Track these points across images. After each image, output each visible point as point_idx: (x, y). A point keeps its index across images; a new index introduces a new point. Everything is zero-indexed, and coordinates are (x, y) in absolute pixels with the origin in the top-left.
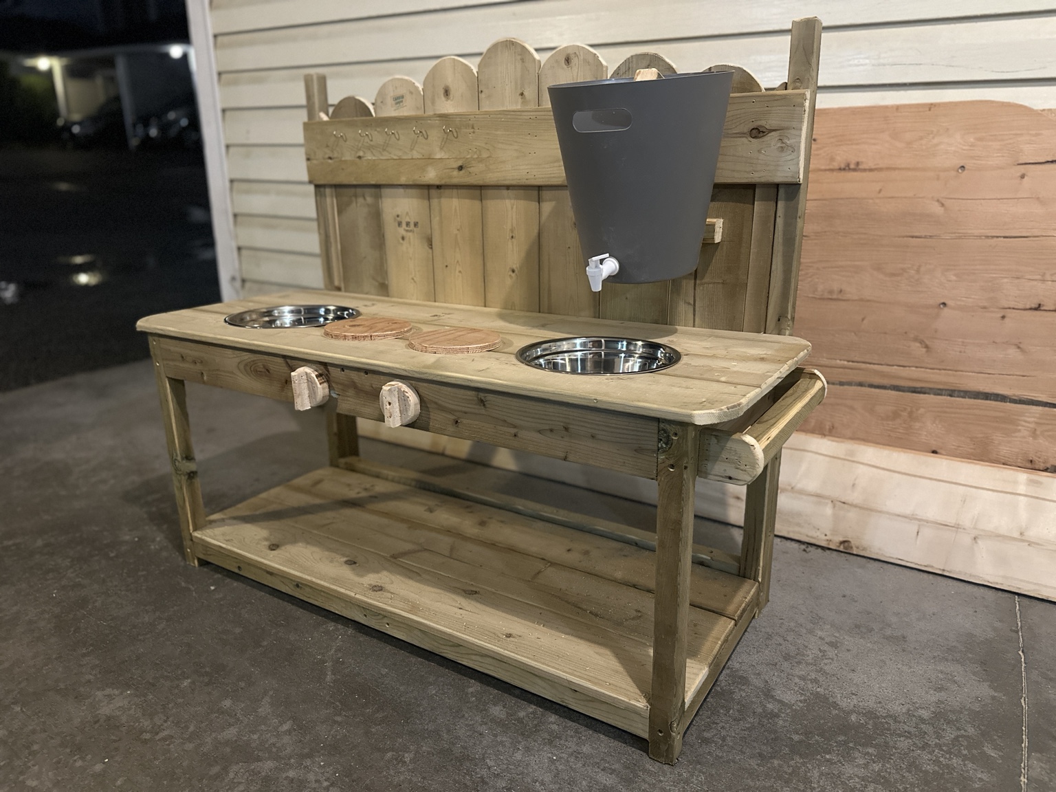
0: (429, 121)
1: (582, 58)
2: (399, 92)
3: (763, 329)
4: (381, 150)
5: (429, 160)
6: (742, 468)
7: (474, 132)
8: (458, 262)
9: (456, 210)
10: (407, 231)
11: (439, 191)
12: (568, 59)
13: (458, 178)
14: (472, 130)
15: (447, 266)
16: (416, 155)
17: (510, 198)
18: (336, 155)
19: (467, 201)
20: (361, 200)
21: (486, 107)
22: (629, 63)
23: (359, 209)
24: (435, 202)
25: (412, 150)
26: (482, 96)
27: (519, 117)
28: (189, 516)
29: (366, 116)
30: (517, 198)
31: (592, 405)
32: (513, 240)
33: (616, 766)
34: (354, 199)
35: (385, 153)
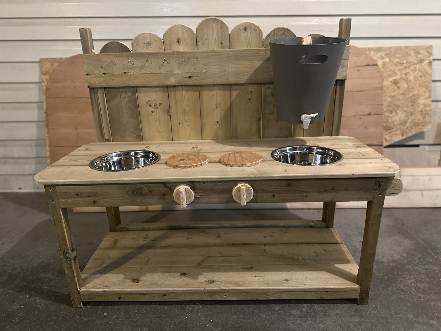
0: (171, 55)
1: (252, 28)
2: (148, 40)
3: (331, 135)
4: (140, 69)
5: (171, 74)
6: (397, 189)
7: (197, 60)
8: (186, 121)
9: (185, 96)
10: (155, 108)
11: (175, 88)
12: (245, 28)
13: (188, 82)
14: (197, 59)
15: (180, 123)
16: (162, 71)
17: (216, 90)
18: (108, 72)
19: (191, 92)
20: (123, 95)
21: (202, 49)
22: (275, 32)
23: (123, 99)
24: (172, 94)
25: (160, 69)
26: (200, 43)
27: (223, 54)
28: (77, 281)
29: (126, 51)
30: (219, 90)
31: (352, 177)
32: (217, 108)
33: (353, 313)
34: (118, 94)
35: (143, 70)
